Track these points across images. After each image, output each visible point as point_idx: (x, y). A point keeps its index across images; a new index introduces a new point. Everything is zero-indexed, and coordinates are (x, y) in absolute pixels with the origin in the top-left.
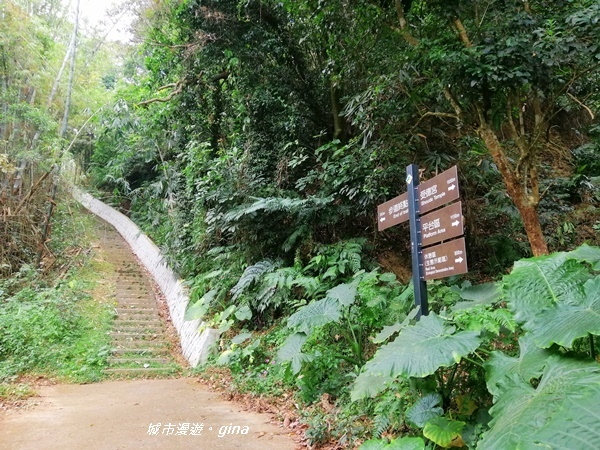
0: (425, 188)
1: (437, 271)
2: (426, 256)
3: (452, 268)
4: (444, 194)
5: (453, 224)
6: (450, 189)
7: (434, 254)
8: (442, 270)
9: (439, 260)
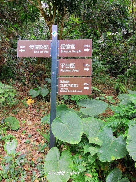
0: (66, 43)
1: (69, 91)
2: (61, 82)
3: (81, 91)
4: (80, 51)
5: (85, 69)
6: (85, 50)
7: (68, 82)
8: (73, 91)
9: (72, 86)
